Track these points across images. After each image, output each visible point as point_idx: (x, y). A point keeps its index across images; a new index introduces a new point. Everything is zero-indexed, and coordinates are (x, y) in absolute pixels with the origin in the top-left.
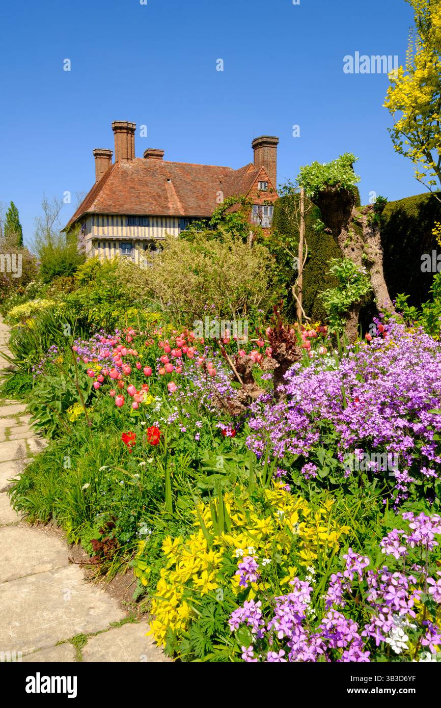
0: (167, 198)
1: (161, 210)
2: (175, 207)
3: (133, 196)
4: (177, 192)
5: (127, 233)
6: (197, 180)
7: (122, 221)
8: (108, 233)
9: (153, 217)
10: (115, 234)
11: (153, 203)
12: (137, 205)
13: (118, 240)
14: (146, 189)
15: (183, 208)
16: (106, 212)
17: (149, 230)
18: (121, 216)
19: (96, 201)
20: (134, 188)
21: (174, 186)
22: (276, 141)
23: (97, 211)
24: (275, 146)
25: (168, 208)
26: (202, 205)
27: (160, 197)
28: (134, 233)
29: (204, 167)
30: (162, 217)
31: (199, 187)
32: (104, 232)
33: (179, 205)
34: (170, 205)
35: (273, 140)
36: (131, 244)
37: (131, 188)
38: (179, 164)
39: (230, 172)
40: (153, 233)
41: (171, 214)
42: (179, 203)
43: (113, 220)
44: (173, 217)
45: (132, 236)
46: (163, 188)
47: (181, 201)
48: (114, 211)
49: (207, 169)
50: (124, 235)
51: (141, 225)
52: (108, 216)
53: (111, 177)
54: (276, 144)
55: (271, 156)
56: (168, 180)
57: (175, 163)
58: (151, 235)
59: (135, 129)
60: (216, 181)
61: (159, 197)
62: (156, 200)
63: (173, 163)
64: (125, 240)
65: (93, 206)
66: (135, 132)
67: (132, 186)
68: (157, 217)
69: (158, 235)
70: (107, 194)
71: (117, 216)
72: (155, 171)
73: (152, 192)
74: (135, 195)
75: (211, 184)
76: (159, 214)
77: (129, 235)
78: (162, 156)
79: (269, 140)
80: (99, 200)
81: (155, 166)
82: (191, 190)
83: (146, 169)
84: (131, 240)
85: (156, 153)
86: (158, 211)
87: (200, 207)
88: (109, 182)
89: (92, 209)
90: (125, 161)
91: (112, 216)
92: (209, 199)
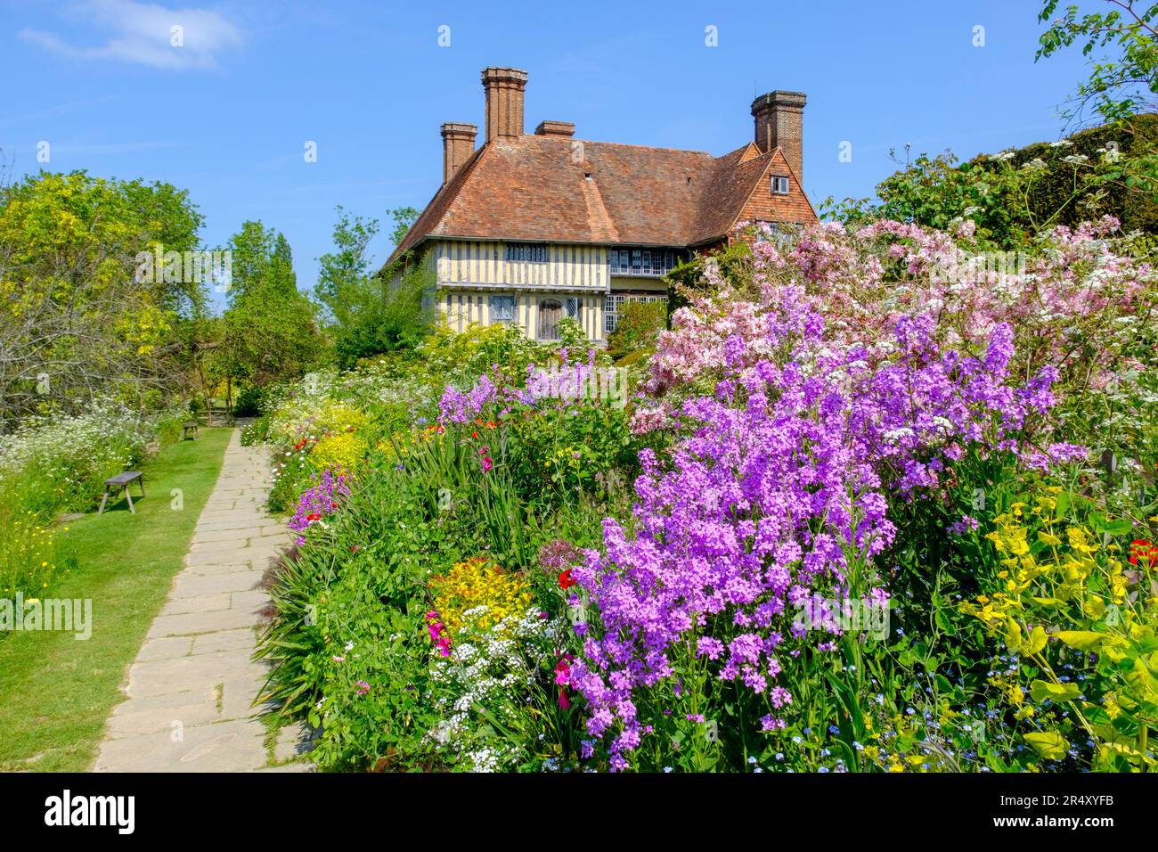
0: (584, 209)
1: (574, 232)
2: (601, 226)
3: (519, 206)
4: (605, 198)
5: (505, 277)
6: (644, 176)
7: (496, 253)
8: (468, 278)
9: (557, 245)
10: (482, 279)
11: (557, 220)
12: (526, 222)
13: (488, 291)
14: (544, 193)
15: (616, 228)
16: (467, 236)
17: (548, 269)
18: (495, 243)
19: (448, 214)
20: (521, 191)
21: (599, 188)
22: (801, 100)
23: (450, 234)
24: (798, 109)
25: (588, 229)
26: (655, 222)
27: (572, 209)
28: (519, 278)
29: (656, 151)
30: (574, 246)
31: (646, 189)
32: (460, 276)
33: (609, 223)
34: (591, 222)
35: (796, 99)
36: (512, 298)
37: (515, 189)
38: (608, 145)
39: (707, 161)
40: (557, 277)
41: (592, 241)
42: (608, 219)
43: (478, 251)
44: (598, 247)
45: (516, 282)
46: (576, 190)
47: (612, 216)
48: (482, 233)
49: (664, 154)
50: (500, 280)
51: (534, 259)
52: (468, 243)
53: (477, 171)
54: (801, 105)
55: (792, 130)
56: (587, 175)
57: (599, 144)
58: (553, 282)
59: (525, 82)
60: (681, 179)
61: (570, 207)
62: (563, 214)
63: (596, 144)
64: (502, 290)
65: (441, 225)
66: (525, 87)
67: (516, 186)
68: (565, 246)
69: (565, 281)
70: (469, 202)
71: (487, 243)
72: (561, 159)
73: (555, 197)
74: (523, 205)
75: (669, 184)
76: (570, 239)
77: (508, 281)
78: (570, 134)
79: (787, 98)
80: (453, 214)
81: (562, 149)
82: (632, 195)
83: (543, 155)
84: (513, 291)
85: (559, 128)
86: (568, 235)
87: (650, 228)
88: (473, 179)
89: (439, 230)
90: (503, 140)
91: (478, 244)
92: (666, 213)
